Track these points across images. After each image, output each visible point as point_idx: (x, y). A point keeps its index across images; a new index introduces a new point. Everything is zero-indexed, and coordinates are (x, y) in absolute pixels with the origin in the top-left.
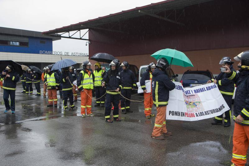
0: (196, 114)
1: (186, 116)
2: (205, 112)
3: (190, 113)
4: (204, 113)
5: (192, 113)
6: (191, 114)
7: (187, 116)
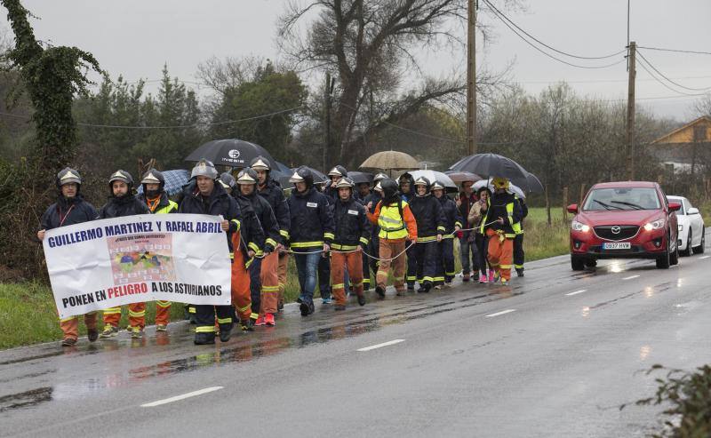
0: (154, 284)
1: (113, 295)
2: (176, 284)
3: (133, 284)
4: (173, 287)
5: (140, 284)
6: (135, 285)
7: (116, 296)
